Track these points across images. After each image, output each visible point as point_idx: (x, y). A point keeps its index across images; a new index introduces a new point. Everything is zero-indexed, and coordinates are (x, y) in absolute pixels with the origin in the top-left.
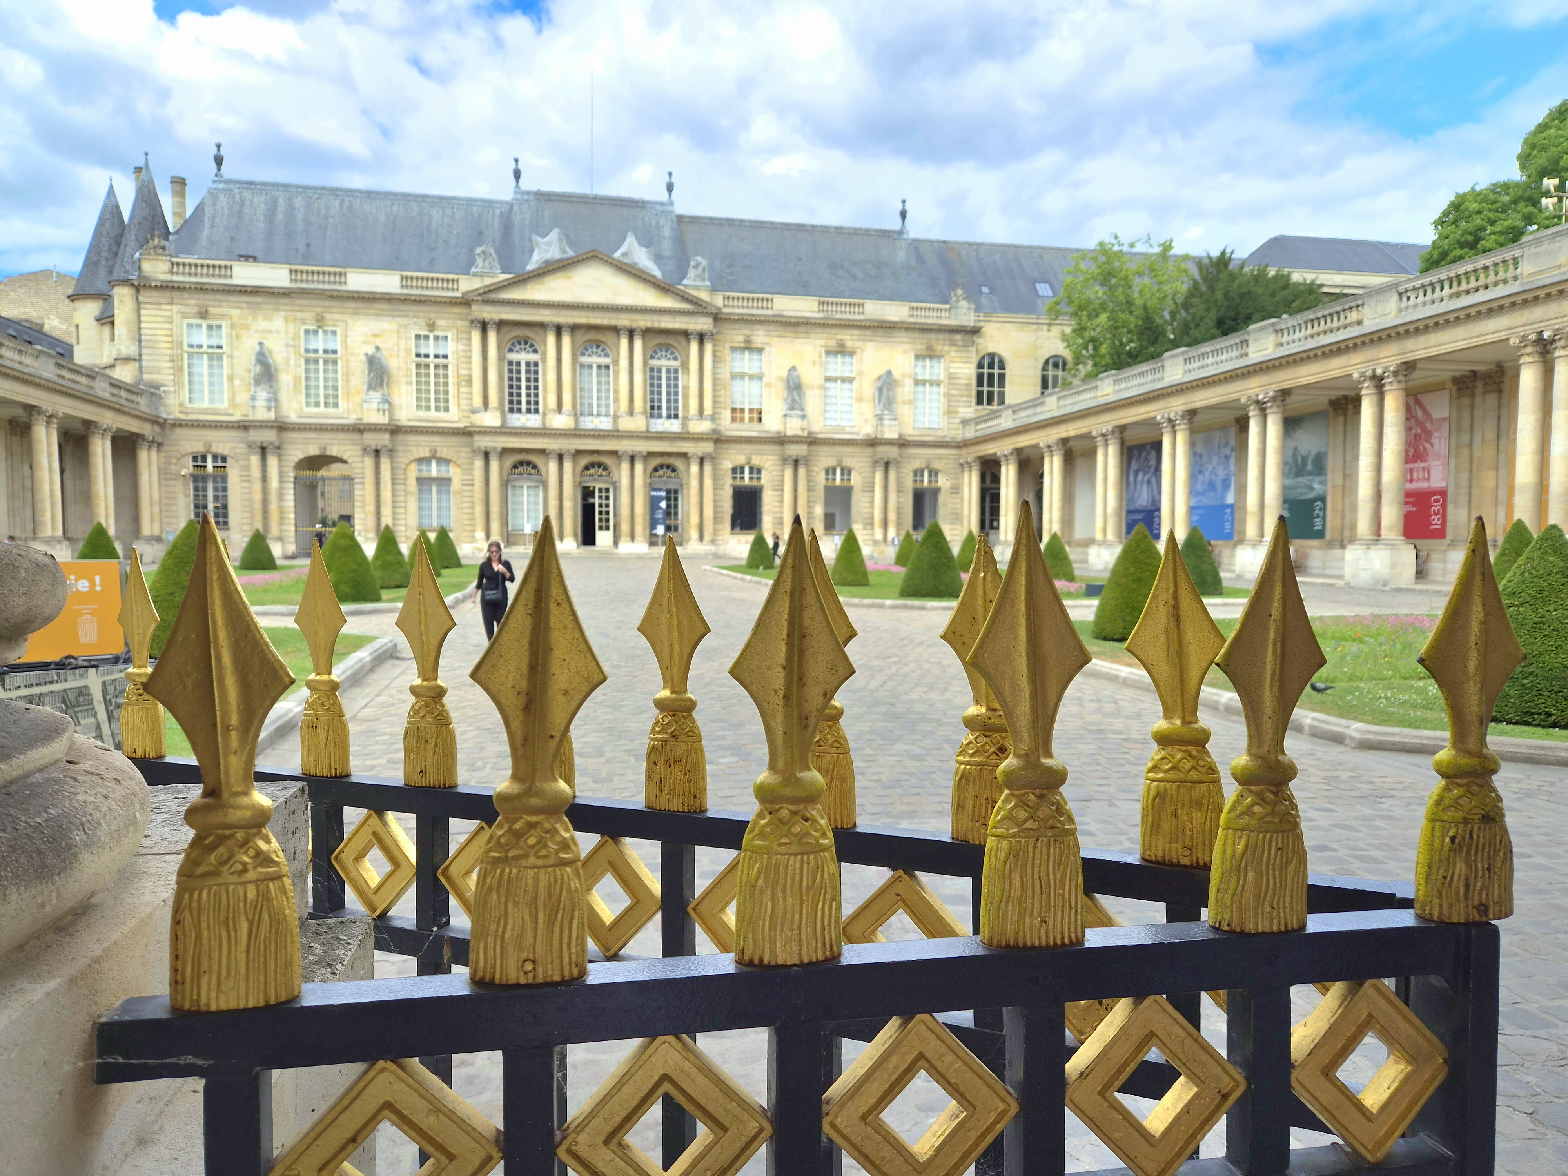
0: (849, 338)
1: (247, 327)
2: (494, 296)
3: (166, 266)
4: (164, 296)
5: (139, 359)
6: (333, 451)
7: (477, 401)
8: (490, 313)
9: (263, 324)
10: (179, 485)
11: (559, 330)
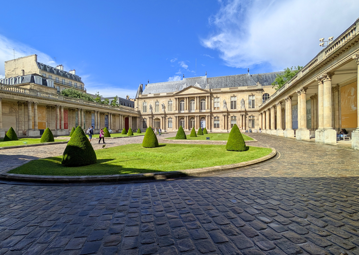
0: (235, 94)
1: (149, 102)
2: (177, 94)
3: (141, 96)
4: (141, 100)
5: (138, 108)
6: (158, 118)
7: (175, 109)
8: (177, 97)
9: (151, 102)
10: (142, 122)
11: (186, 98)
